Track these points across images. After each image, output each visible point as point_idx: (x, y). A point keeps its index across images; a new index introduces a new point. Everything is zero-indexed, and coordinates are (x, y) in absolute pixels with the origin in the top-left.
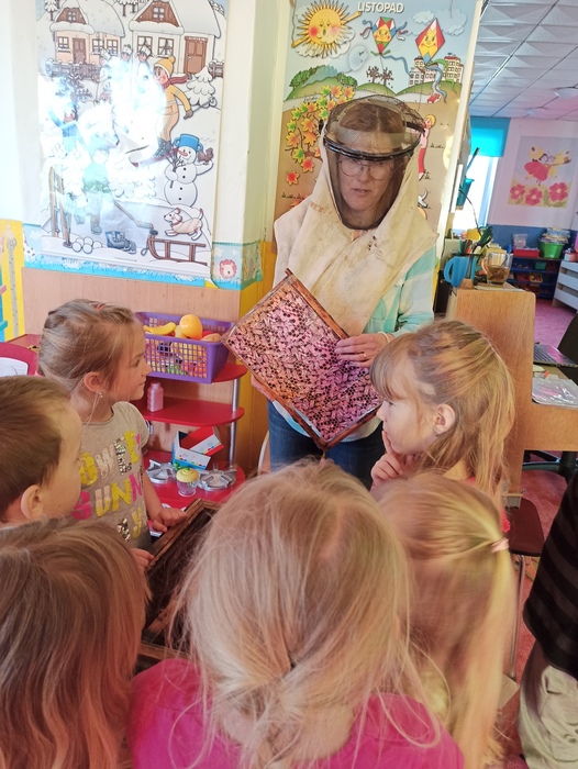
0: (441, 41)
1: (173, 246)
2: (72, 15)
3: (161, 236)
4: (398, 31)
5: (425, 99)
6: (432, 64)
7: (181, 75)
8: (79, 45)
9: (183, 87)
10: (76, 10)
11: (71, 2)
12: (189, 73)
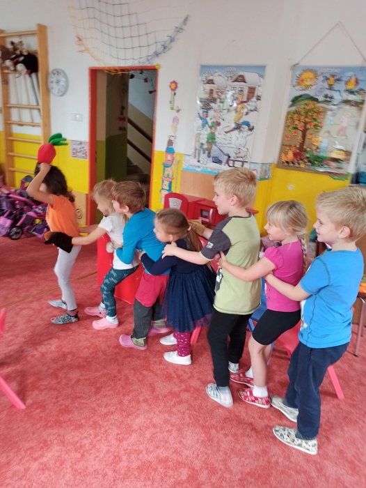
1: (236, 162)
2: (211, 82)
3: (232, 158)
7: (245, 100)
8: (211, 91)
9: (245, 104)
10: (212, 80)
11: (211, 78)
12: (249, 99)
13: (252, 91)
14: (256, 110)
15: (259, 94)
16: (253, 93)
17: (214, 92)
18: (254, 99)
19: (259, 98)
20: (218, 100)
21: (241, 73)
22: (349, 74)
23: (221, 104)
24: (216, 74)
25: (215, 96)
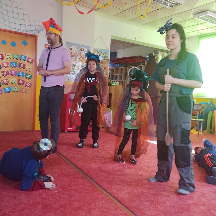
0: (106, 54)
2: (71, 49)
4: (101, 53)
5: (105, 61)
6: (105, 57)
10: (71, 48)
11: (71, 47)
20: (75, 56)
21: (83, 48)
22: (104, 51)
23: (76, 58)
24: (73, 46)
25: (73, 54)
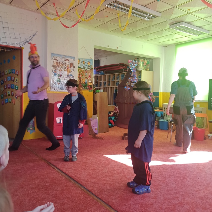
0: (90, 63)
4: (85, 62)
6: (89, 66)
8: (57, 63)
10: (57, 59)
12: (71, 67)
13: (71, 64)
14: (73, 71)
15: (74, 66)
16: (72, 65)
17: (58, 64)
18: (73, 67)
19: (74, 67)
20: (60, 67)
21: (67, 58)
23: (62, 68)
24: (58, 57)
